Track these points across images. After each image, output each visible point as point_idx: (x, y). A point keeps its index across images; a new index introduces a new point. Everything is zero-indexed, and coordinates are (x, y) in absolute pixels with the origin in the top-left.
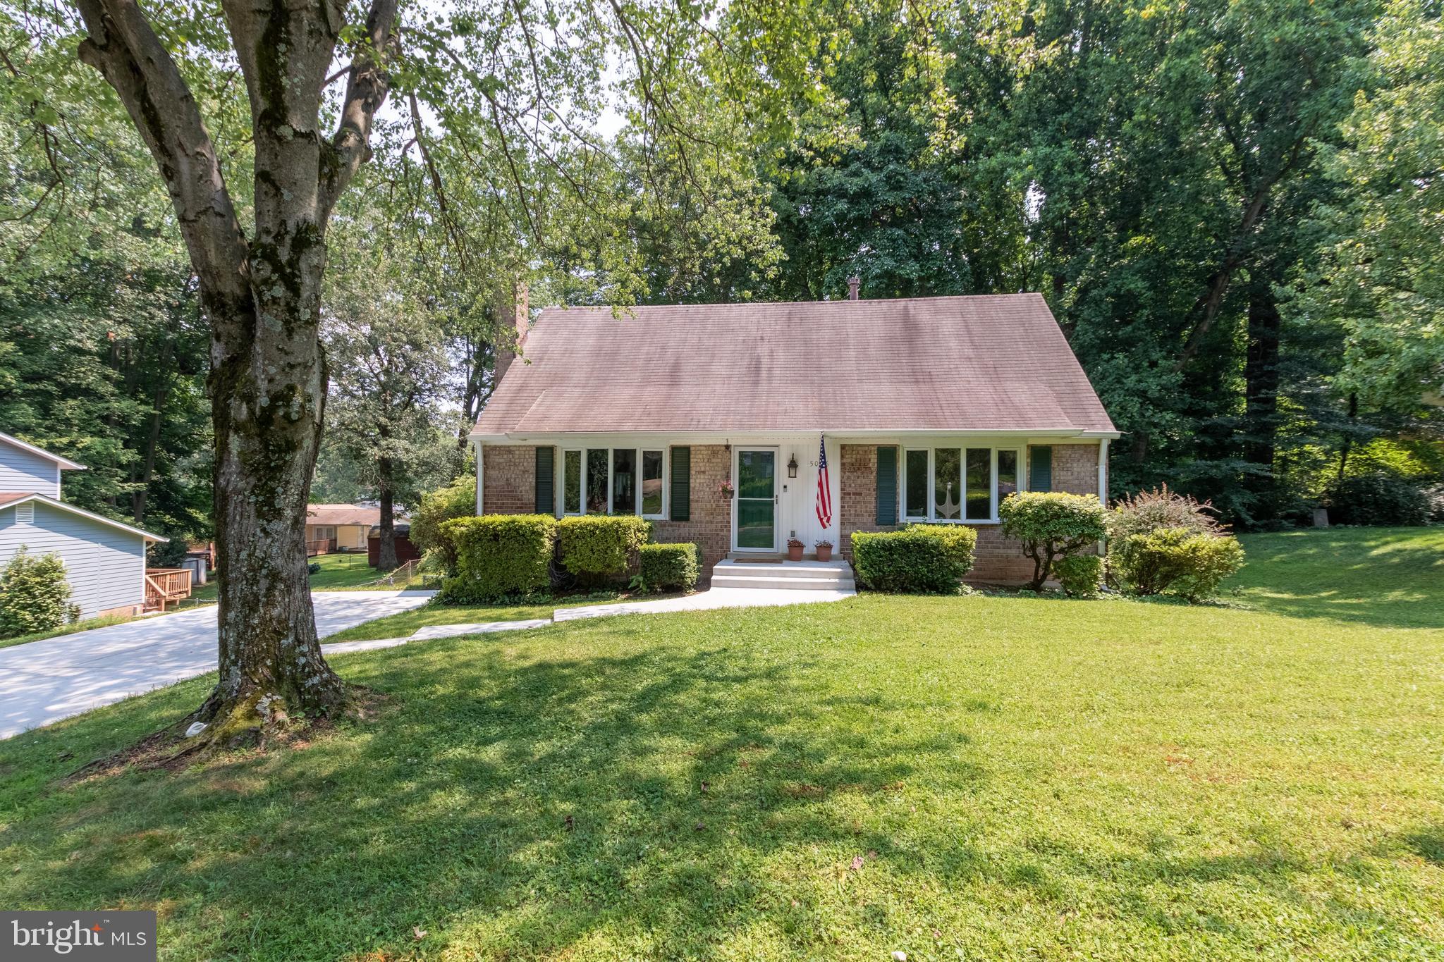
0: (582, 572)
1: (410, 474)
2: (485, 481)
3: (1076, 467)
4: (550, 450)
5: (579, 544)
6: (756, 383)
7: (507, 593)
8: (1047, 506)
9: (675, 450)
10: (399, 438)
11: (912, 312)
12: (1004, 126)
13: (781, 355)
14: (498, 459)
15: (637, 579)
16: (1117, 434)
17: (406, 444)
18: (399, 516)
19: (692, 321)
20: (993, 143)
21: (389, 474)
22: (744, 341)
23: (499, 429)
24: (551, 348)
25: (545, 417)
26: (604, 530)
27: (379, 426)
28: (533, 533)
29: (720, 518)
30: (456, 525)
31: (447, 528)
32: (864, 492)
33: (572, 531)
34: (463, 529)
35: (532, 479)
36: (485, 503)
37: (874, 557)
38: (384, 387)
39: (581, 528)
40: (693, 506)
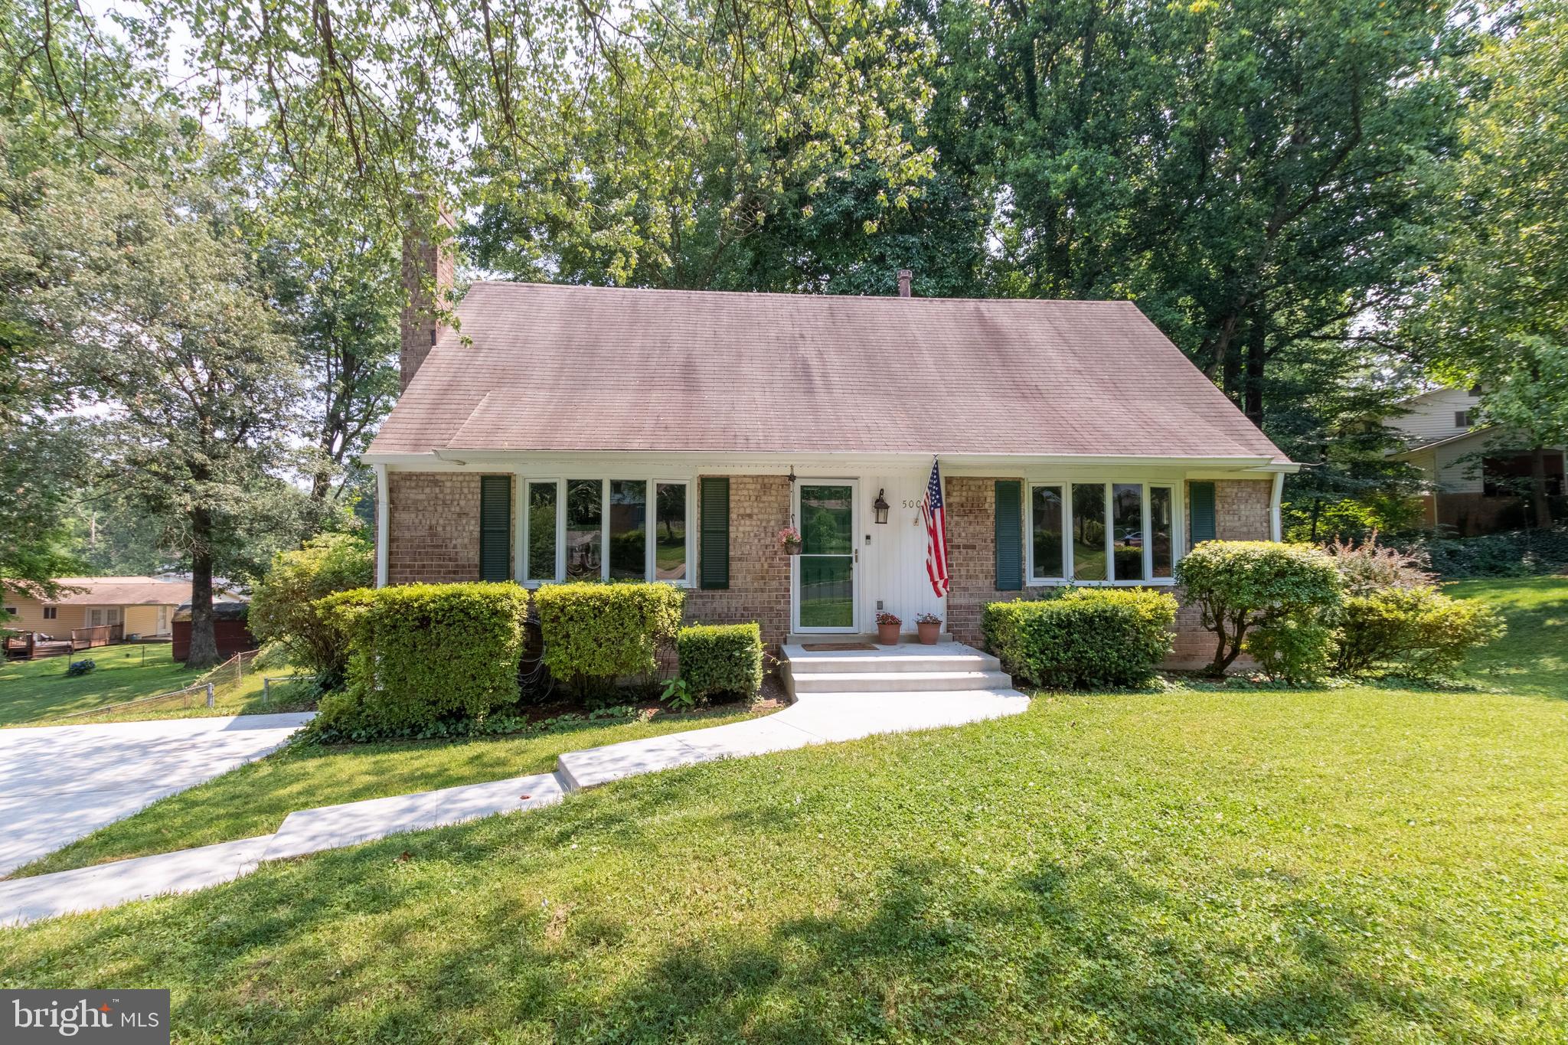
0: (578, 675)
1: (240, 533)
2: (391, 529)
3: (1244, 510)
4: (506, 481)
5: (573, 629)
6: (810, 391)
7: (441, 718)
8: (1270, 559)
9: (705, 482)
10: (225, 482)
11: (987, 314)
12: (1031, 125)
13: (834, 359)
14: (414, 495)
15: (673, 683)
16: (1295, 467)
17: (235, 490)
18: (221, 591)
19: (698, 310)
20: (1021, 144)
21: (207, 533)
22: (778, 338)
23: (416, 446)
24: (492, 334)
25: (497, 428)
26: (618, 607)
27: (191, 465)
28: (495, 613)
29: (775, 584)
30: (346, 602)
31: (329, 608)
32: (979, 543)
33: (562, 609)
34: (362, 610)
35: (473, 527)
36: (391, 566)
37: (1047, 639)
38: (202, 412)
39: (578, 603)
40: (734, 566)
